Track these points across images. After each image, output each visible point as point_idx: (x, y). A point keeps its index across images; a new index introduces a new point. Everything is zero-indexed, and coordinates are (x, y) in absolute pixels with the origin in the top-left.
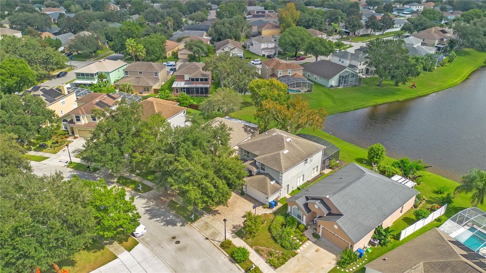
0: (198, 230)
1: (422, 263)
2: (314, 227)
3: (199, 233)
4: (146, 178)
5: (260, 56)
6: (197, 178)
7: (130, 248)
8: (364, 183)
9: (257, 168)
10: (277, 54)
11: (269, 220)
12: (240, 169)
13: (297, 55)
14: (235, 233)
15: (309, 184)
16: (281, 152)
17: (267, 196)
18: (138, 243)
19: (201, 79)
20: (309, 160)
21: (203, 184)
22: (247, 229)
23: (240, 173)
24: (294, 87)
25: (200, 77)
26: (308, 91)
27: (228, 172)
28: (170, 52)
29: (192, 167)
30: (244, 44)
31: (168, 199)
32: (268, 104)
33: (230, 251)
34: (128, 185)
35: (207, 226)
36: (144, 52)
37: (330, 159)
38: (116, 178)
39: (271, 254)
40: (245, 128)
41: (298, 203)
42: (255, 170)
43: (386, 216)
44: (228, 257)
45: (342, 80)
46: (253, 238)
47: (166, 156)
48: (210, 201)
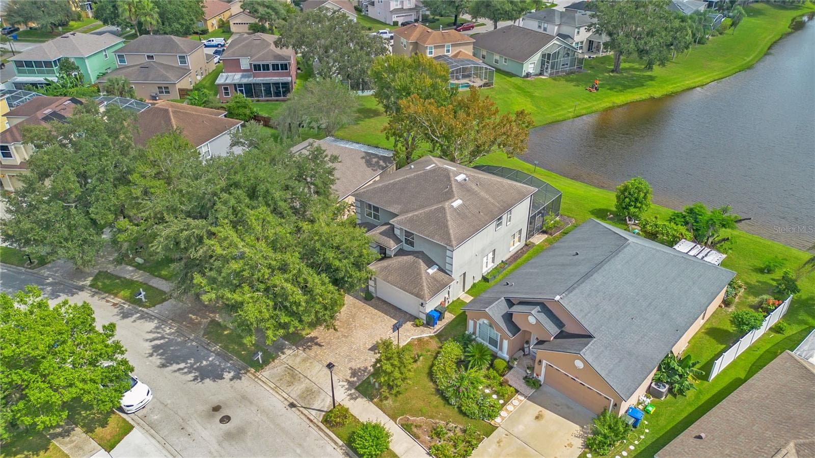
0: (273, 386)
1: (792, 444)
2: (527, 362)
3: (274, 393)
4: (156, 274)
5: (389, 24)
6: (260, 274)
7: (112, 441)
8: (627, 262)
9: (397, 240)
10: (420, 20)
11: (429, 353)
12: (359, 246)
13: (458, 22)
14: (356, 389)
15: (505, 269)
16: (446, 205)
17: (422, 301)
18: (132, 427)
19: (273, 65)
20: (505, 217)
21: (275, 286)
22: (382, 380)
23: (360, 256)
24: (458, 79)
25: (271, 62)
26: (485, 85)
27: (333, 255)
28: (215, 21)
29: (247, 250)
30: (357, 4)
31: (204, 318)
32: (412, 106)
33: (345, 431)
34: (115, 291)
35: (292, 375)
36: (156, 16)
37: (543, 213)
38: (89, 277)
39: (439, 434)
40: (368, 158)
41: (490, 313)
42: (392, 246)
43: (680, 332)
44: (343, 446)
45: (548, 62)
46: (396, 396)
47: (188, 225)
48: (296, 323)
